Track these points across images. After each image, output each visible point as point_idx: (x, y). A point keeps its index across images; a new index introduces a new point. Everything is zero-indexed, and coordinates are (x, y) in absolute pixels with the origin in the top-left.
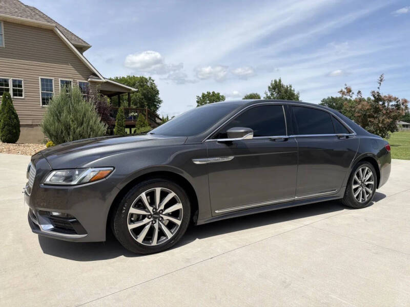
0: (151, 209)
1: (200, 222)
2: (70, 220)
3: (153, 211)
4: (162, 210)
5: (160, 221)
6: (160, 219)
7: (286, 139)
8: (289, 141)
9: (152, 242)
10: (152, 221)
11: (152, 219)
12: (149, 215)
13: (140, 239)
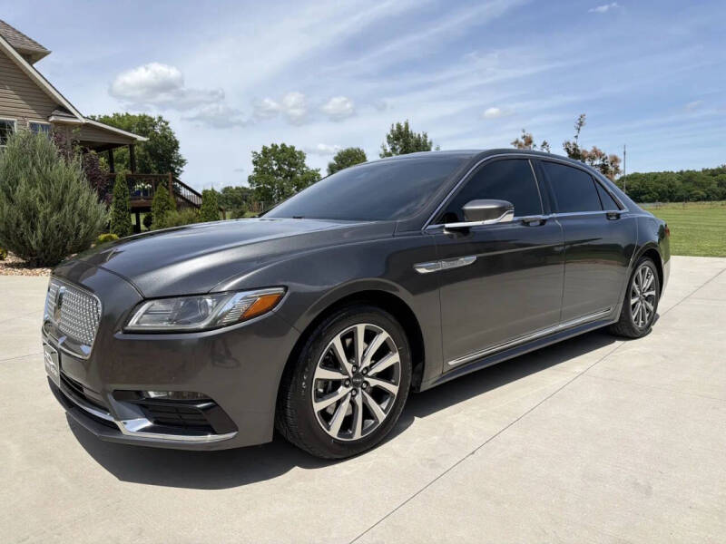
0: (349, 367)
1: (427, 385)
2: (199, 406)
3: (353, 372)
4: (366, 368)
5: (364, 389)
6: (364, 386)
7: (543, 222)
8: (547, 224)
9: (354, 433)
10: (351, 391)
11: (351, 388)
12: (347, 379)
13: (334, 430)
